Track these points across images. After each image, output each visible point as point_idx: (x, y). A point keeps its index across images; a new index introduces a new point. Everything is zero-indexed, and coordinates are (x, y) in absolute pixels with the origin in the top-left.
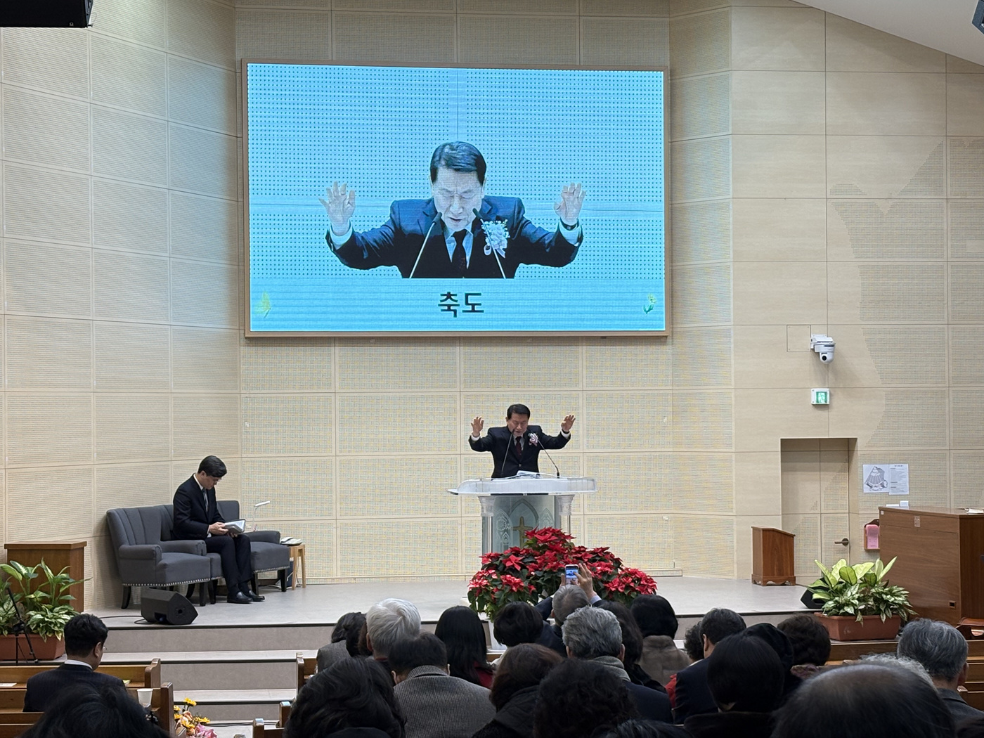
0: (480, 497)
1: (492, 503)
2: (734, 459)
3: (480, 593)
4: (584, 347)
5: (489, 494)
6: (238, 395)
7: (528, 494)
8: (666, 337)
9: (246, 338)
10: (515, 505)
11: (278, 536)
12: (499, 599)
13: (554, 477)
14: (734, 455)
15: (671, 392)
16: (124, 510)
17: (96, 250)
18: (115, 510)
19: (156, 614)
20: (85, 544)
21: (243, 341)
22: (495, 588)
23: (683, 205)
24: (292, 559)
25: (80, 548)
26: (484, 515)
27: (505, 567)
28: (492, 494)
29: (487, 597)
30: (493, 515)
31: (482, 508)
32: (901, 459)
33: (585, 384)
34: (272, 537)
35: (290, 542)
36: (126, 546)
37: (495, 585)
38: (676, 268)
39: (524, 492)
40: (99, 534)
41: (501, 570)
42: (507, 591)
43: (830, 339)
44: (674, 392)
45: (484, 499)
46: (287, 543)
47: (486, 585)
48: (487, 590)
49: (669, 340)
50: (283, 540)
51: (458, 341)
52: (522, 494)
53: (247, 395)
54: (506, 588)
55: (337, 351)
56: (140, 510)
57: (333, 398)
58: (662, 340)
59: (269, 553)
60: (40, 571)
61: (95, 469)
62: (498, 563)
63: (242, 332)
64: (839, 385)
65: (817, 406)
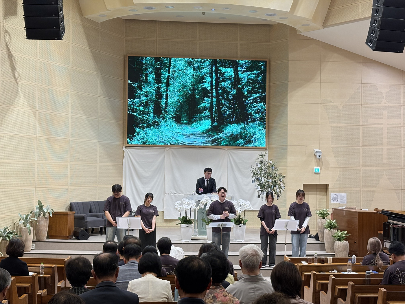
18: (74, 202)
23: (273, 105)
32: (344, 192)
38: (270, 126)
43: (320, 151)
61: (69, 189)
63: (124, 144)
64: (323, 166)
65: (315, 173)
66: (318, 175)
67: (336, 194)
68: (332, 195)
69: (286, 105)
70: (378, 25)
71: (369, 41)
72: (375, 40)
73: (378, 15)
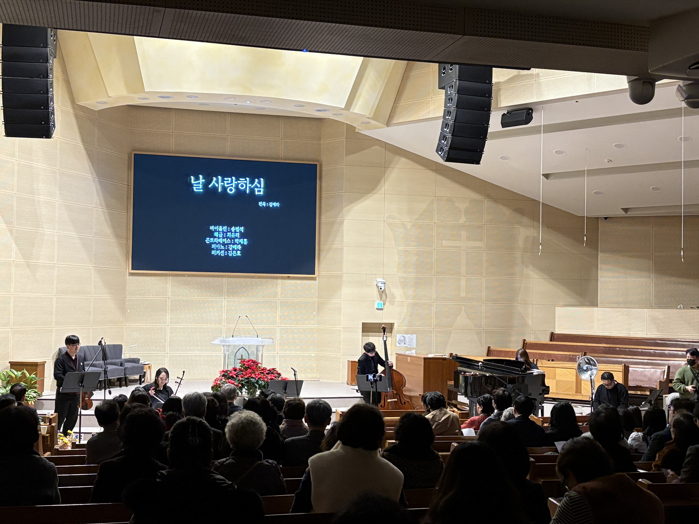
0: (223, 345)
1: (228, 348)
4: (280, 281)
6: (125, 298)
9: (129, 273)
10: (239, 349)
11: (139, 360)
13: (256, 338)
14: (342, 329)
17: (59, 234)
20: (45, 362)
24: (145, 371)
25: (43, 364)
26: (224, 353)
30: (228, 353)
31: (224, 350)
32: (413, 332)
33: (279, 297)
34: (136, 361)
35: (144, 363)
41: (227, 377)
43: (384, 281)
44: (319, 301)
49: (317, 279)
50: (141, 362)
51: (225, 277)
53: (129, 298)
57: (168, 300)
58: (313, 279)
59: (134, 368)
60: (24, 374)
61: (54, 330)
62: (226, 374)
64: (387, 300)
65: (377, 309)
66: (381, 311)
67: (403, 335)
68: (399, 337)
69: (342, 223)
70: (450, 130)
71: (439, 149)
72: (446, 149)
73: (450, 119)
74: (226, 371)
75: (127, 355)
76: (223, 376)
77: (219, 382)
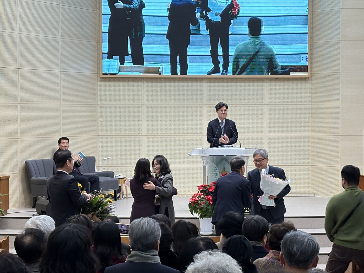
0: (202, 157)
1: (208, 160)
2: (340, 138)
3: (194, 204)
4: (267, 83)
5: (207, 155)
6: (97, 106)
7: (226, 156)
8: (309, 78)
9: (101, 78)
10: (221, 161)
11: (113, 174)
12: (203, 207)
13: (239, 148)
14: (340, 137)
15: (311, 105)
16: (35, 161)
17: (21, 35)
18: (30, 161)
19: (42, 211)
20: (9, 177)
21: (99, 79)
22: (202, 202)
23: (318, 12)
24: (120, 185)
25: (7, 179)
26: (204, 166)
27: (209, 192)
28: (209, 156)
29: (197, 207)
30: (208, 166)
31: (203, 162)
33: (267, 102)
34: (110, 175)
35: (119, 177)
36: (34, 178)
37: (202, 201)
38: (315, 43)
39: (225, 155)
40: (22, 172)
41: (207, 193)
42: (207, 204)
44: (312, 105)
45: (204, 158)
46: (118, 177)
47: (198, 201)
48: (198, 203)
49: (310, 79)
50: (116, 175)
51: (204, 80)
52: (223, 156)
53: (101, 106)
54: (207, 202)
55: (145, 85)
56: (43, 161)
57: (143, 107)
58: (306, 80)
59: (108, 182)
61: (20, 141)
62: (206, 189)
63: (99, 75)
74: (205, 186)
75: (102, 168)
76: (202, 191)
77: (197, 199)
